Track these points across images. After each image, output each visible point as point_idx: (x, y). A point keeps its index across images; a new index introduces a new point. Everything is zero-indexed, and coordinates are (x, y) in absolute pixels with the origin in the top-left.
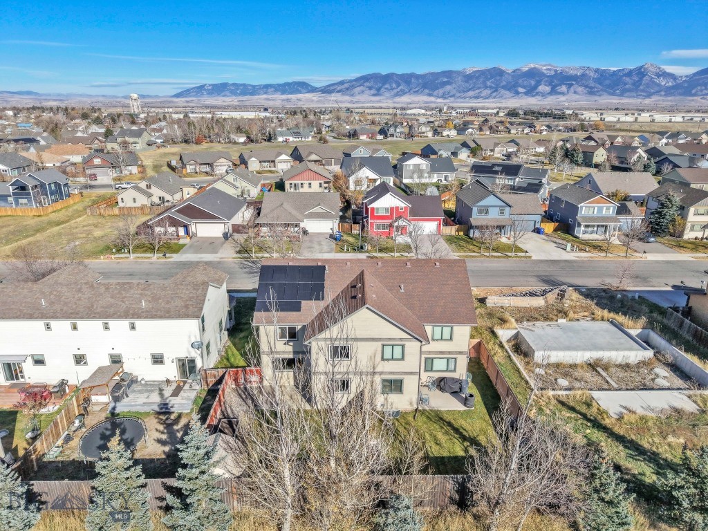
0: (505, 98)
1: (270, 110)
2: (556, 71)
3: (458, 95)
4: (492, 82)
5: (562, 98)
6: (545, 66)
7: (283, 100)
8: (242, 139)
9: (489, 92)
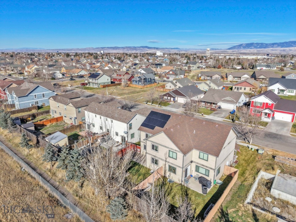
1: (270, 55)
7: (281, 50)
8: (239, 67)
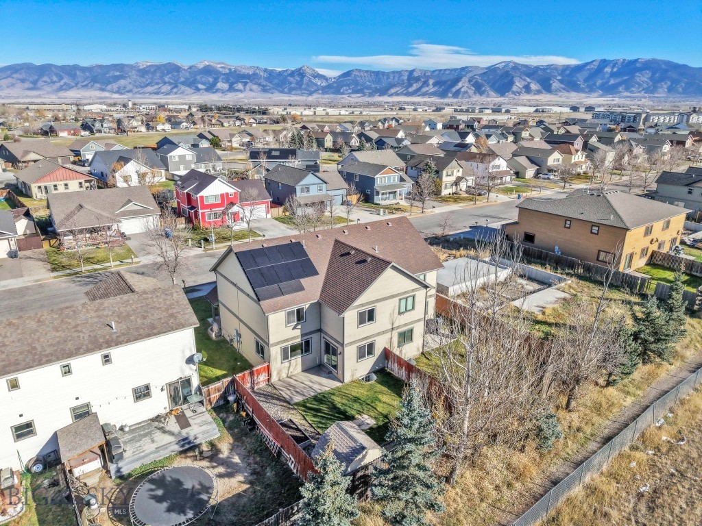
0: (187, 95)
2: (230, 69)
3: (135, 90)
4: (170, 78)
5: (241, 95)
6: (219, 64)
9: (169, 88)
